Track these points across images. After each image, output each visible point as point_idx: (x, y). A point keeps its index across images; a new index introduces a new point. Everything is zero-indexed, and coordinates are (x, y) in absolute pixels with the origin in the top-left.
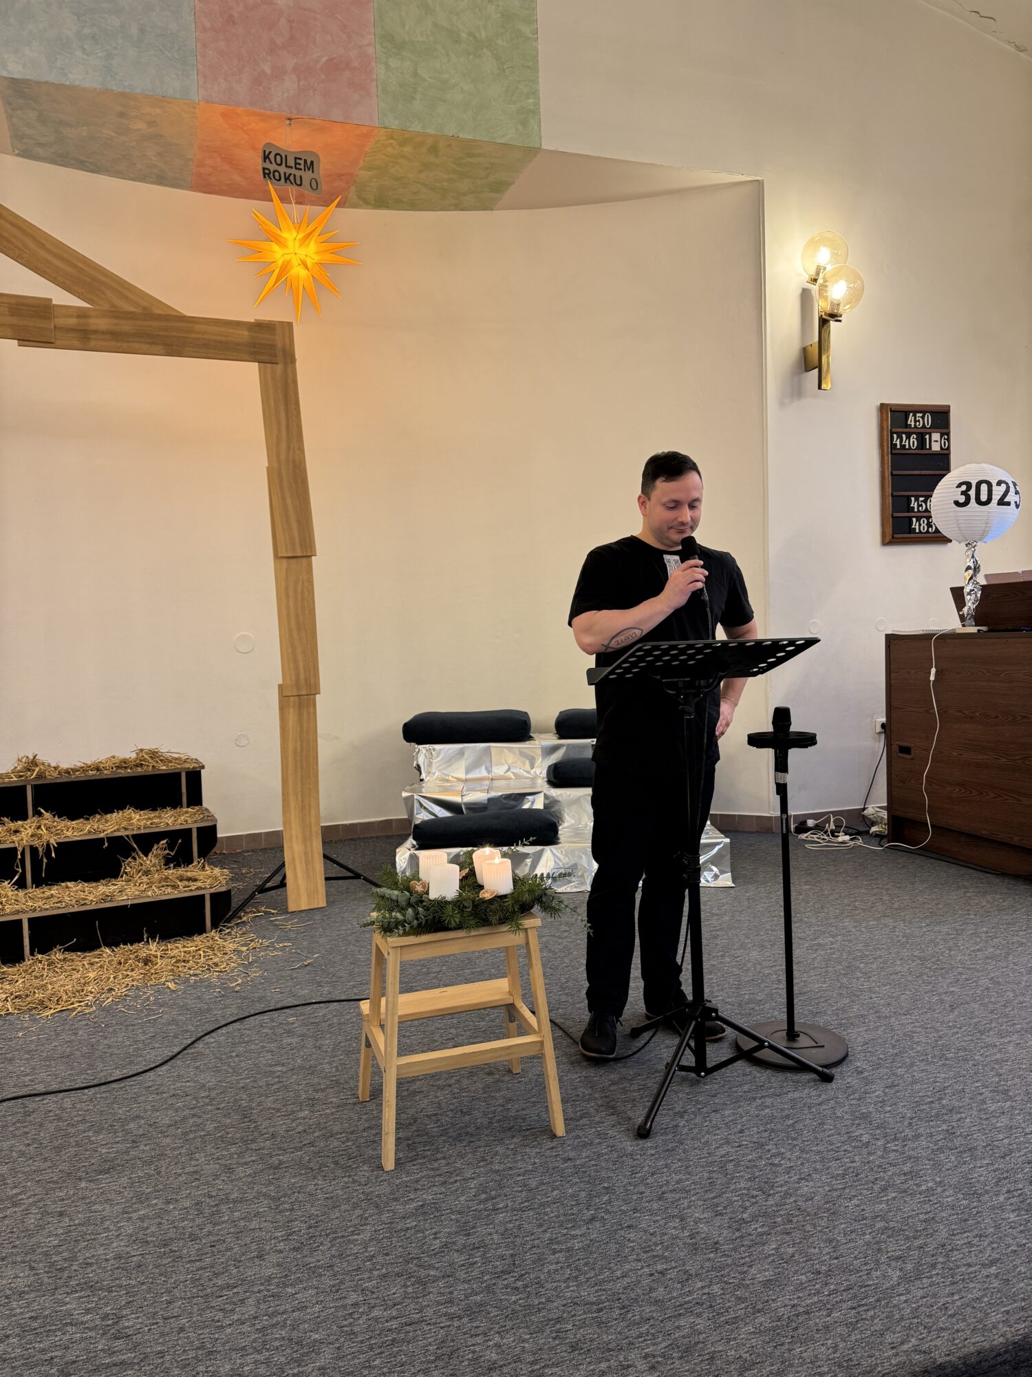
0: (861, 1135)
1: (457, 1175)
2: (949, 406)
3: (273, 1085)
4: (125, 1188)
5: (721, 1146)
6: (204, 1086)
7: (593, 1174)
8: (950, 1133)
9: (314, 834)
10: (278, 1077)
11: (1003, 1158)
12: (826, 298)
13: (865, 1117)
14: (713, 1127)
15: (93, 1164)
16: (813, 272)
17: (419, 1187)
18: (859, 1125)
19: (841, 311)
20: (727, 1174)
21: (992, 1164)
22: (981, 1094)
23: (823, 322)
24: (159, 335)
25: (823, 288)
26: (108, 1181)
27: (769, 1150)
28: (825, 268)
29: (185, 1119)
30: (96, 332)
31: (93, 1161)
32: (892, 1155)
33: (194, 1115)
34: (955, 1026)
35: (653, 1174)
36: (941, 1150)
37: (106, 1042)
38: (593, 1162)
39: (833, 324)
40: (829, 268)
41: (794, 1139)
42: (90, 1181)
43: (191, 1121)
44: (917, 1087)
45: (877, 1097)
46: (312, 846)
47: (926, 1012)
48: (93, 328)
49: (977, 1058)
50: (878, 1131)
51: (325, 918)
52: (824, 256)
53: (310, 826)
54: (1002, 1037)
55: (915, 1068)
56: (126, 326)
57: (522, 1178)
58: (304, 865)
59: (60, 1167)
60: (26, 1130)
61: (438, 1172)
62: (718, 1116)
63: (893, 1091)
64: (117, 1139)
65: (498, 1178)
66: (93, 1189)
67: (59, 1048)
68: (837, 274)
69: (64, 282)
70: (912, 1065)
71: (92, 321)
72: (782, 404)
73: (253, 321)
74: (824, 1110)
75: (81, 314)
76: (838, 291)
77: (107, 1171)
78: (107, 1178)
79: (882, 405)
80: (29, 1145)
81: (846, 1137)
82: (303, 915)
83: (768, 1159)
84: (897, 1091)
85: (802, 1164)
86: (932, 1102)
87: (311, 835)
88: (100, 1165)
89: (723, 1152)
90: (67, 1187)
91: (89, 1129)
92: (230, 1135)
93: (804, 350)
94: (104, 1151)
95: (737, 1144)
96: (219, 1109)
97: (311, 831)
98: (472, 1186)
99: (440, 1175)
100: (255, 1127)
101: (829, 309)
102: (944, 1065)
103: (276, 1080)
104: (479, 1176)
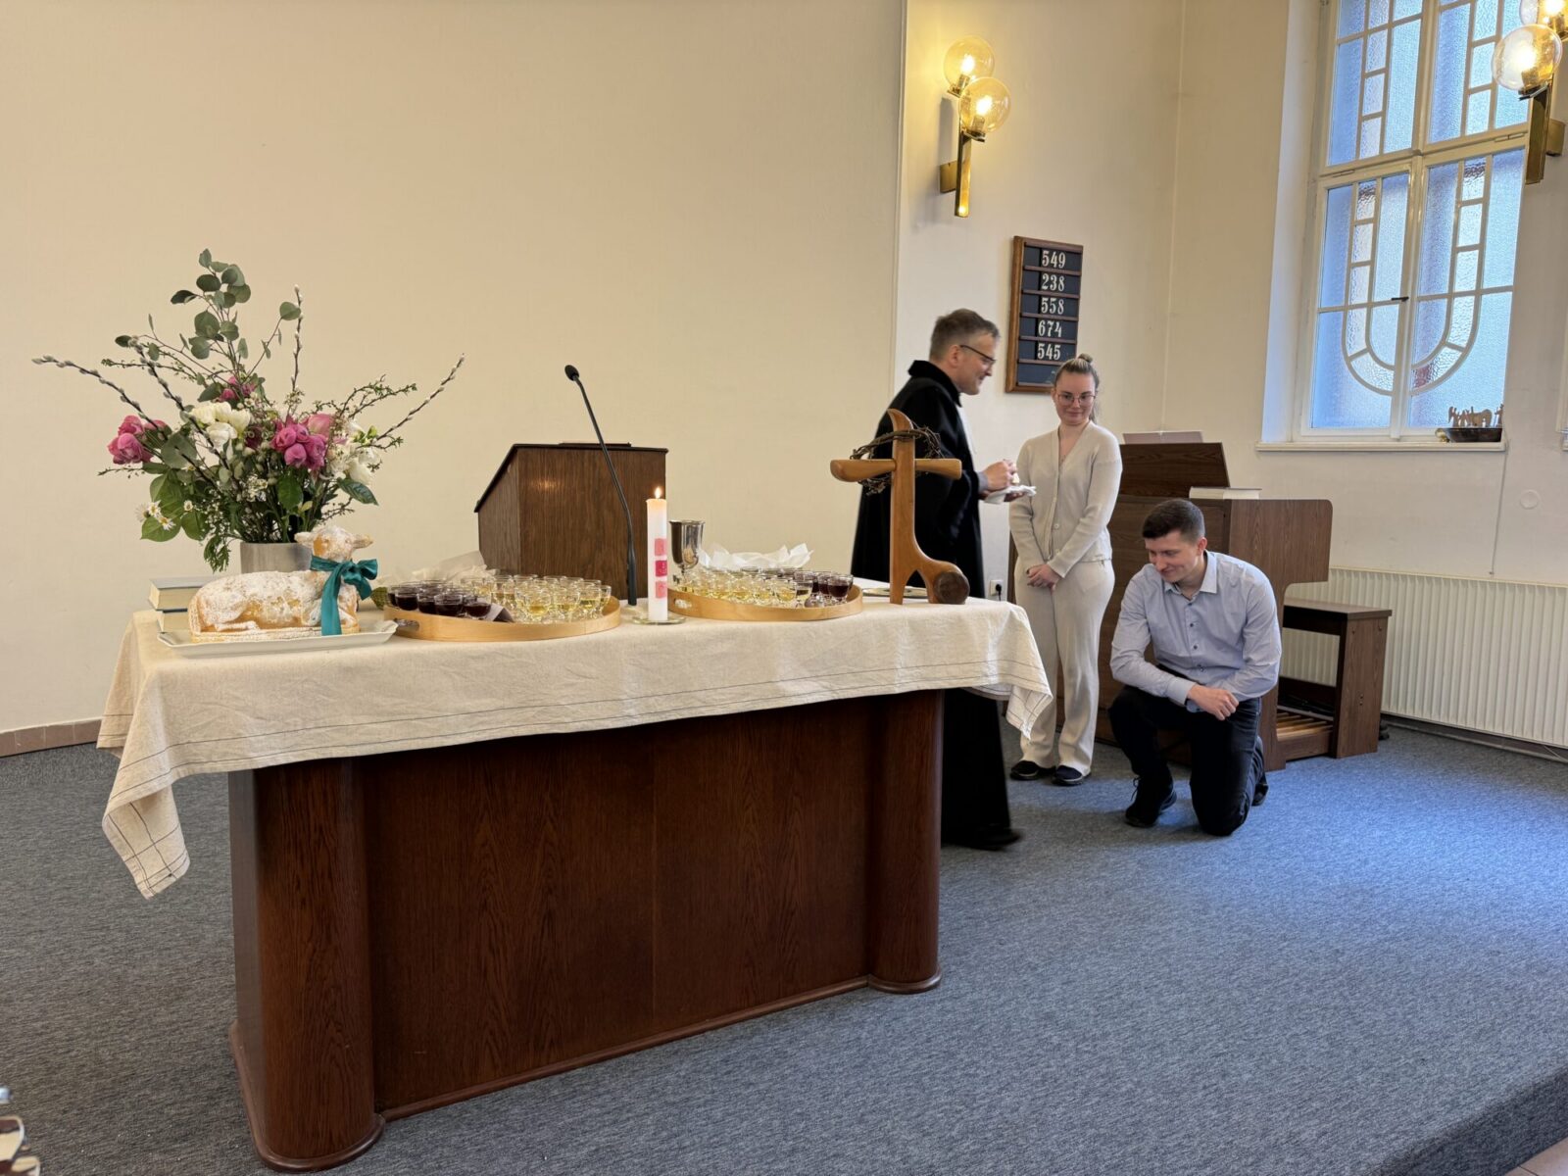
0: (1051, 1037)
1: (628, 1112)
2: (1082, 247)
4: (215, 1157)
5: (911, 1058)
7: (782, 1099)
8: (1136, 1029)
11: (1192, 1052)
12: (968, 112)
13: (1049, 1016)
14: (897, 1038)
16: (955, 80)
17: (587, 1128)
18: (1045, 1026)
19: (984, 128)
20: (924, 1089)
21: (1182, 1060)
22: (1156, 986)
23: (964, 139)
25: (967, 102)
26: (189, 1150)
27: (962, 1060)
28: (968, 79)
31: (161, 1126)
32: (1086, 1056)
34: (1115, 914)
35: (847, 1095)
36: (1131, 1048)
37: (136, 972)
38: (778, 1086)
39: (974, 142)
40: (974, 79)
41: (984, 1046)
44: (1094, 981)
45: (1057, 994)
47: (1083, 900)
49: (1144, 947)
50: (1066, 1032)
52: (968, 65)
54: (1163, 925)
55: (1087, 961)
57: (703, 1109)
60: (57, 1092)
61: (604, 1110)
62: (900, 1024)
63: (1070, 988)
64: (187, 1096)
65: (676, 1111)
66: (172, 1162)
67: (73, 982)
68: (982, 88)
70: (1083, 958)
72: (915, 228)
74: (1008, 1011)
76: (983, 107)
77: (185, 1138)
78: (186, 1147)
79: (1016, 238)
80: (65, 1112)
81: (1035, 1041)
83: (963, 1069)
84: (1076, 987)
85: (998, 1072)
86: (1111, 997)
89: (915, 1065)
90: (134, 1163)
91: (145, 1085)
93: (941, 169)
94: (173, 1112)
95: (927, 1055)
98: (649, 1123)
99: (609, 1113)
101: (971, 125)
102: (1113, 957)
104: (653, 1110)
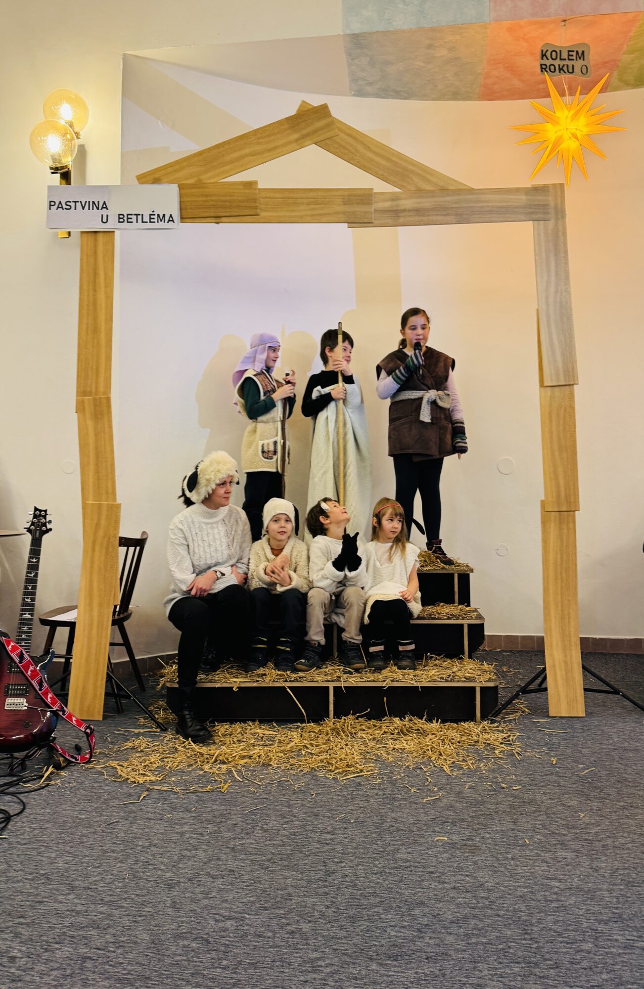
3: (551, 901)
6: (483, 885)
9: (573, 644)
10: (556, 893)
15: (382, 946)
24: (452, 207)
29: (466, 918)
30: (404, 210)
31: (383, 942)
33: (475, 917)
42: (381, 965)
43: (473, 922)
46: (571, 656)
48: (402, 208)
51: (585, 728)
53: (570, 636)
56: (427, 203)
58: (564, 673)
59: (355, 941)
60: (327, 890)
64: (404, 924)
69: (383, 175)
71: (401, 202)
73: (530, 186)
75: (394, 198)
77: (396, 958)
82: (564, 721)
87: (570, 645)
88: (389, 949)
91: (380, 905)
92: (511, 951)
96: (498, 916)
97: (570, 641)
100: (537, 948)
103: (554, 896)
